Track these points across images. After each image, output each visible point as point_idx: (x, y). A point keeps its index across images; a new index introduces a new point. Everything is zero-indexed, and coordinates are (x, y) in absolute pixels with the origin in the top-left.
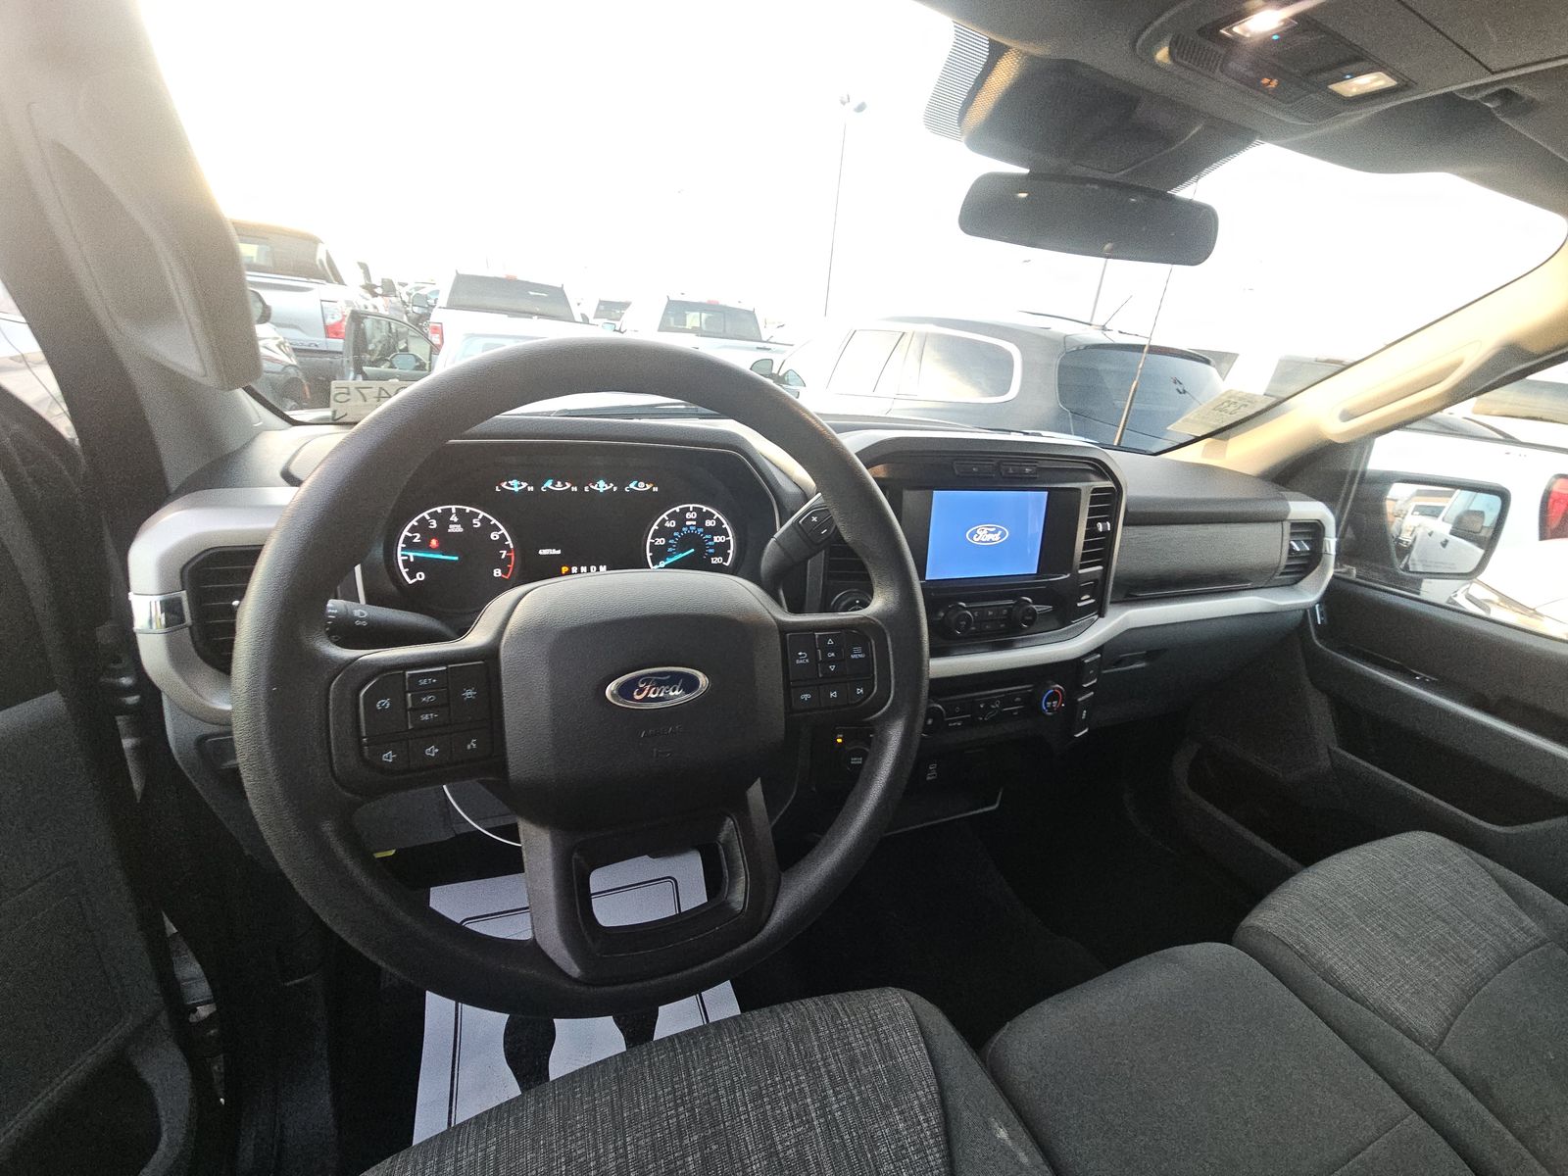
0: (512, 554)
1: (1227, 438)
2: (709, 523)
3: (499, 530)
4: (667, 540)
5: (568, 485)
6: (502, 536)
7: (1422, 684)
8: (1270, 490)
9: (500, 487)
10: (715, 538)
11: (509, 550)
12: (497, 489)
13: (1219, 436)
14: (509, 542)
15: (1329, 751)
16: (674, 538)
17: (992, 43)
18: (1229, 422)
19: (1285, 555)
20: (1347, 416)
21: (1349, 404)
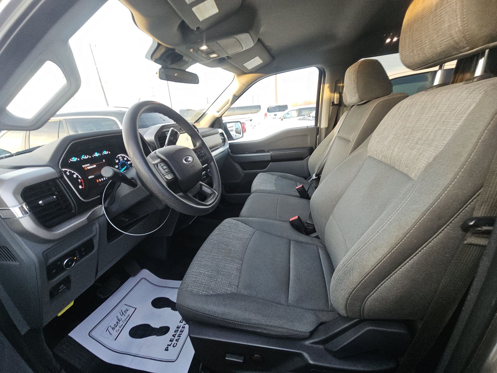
0: (82, 180)
1: (199, 122)
2: (125, 159)
3: (75, 174)
4: (118, 166)
5: (88, 156)
6: (77, 175)
7: (247, 154)
8: (211, 129)
9: (70, 161)
10: (128, 162)
11: (81, 179)
12: (70, 162)
13: (197, 122)
14: (79, 177)
15: (242, 172)
16: (119, 165)
17: (158, 43)
18: (198, 118)
19: (221, 140)
20: (218, 112)
21: (218, 109)
